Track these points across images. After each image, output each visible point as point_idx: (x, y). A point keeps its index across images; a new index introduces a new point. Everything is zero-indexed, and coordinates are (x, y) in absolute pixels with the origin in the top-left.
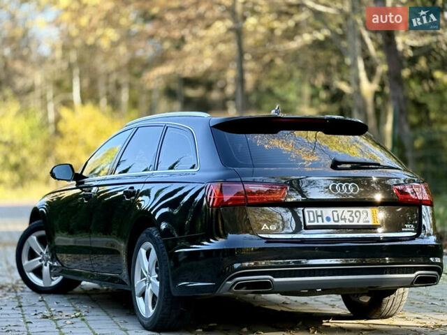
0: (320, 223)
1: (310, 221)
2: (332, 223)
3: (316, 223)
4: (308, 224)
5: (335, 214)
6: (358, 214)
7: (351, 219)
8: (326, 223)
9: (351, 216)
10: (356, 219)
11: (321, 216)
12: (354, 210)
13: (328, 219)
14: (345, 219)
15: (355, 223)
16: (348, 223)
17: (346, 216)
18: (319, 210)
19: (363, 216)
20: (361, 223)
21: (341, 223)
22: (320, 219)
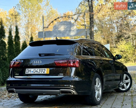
0: (29, 73)
1: (27, 73)
2: (33, 73)
3: (28, 73)
4: (26, 73)
5: (35, 70)
6: (42, 70)
7: (39, 72)
8: (31, 73)
9: (39, 71)
10: (41, 72)
11: (30, 71)
12: (41, 69)
13: (32, 72)
14: (37, 72)
15: (40, 73)
16: (38, 73)
17: (38, 71)
18: (30, 69)
19: (43, 71)
20: (42, 73)
21: (36, 73)
22: (30, 72)
